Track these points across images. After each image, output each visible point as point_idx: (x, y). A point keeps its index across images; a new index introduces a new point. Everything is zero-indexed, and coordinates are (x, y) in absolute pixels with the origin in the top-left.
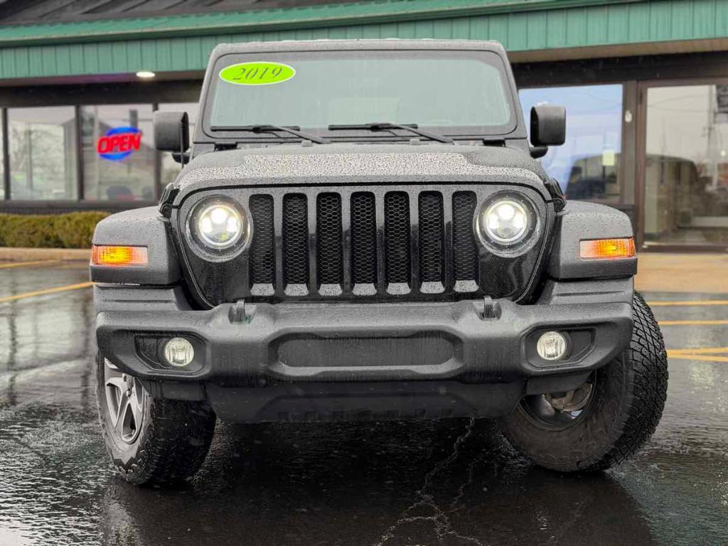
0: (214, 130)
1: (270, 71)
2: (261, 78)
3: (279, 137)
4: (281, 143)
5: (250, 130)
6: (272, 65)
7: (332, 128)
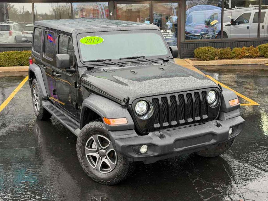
0: (85, 62)
1: (95, 39)
2: (93, 42)
3: (105, 63)
4: (107, 65)
5: (96, 61)
6: (96, 37)
7: (121, 59)
